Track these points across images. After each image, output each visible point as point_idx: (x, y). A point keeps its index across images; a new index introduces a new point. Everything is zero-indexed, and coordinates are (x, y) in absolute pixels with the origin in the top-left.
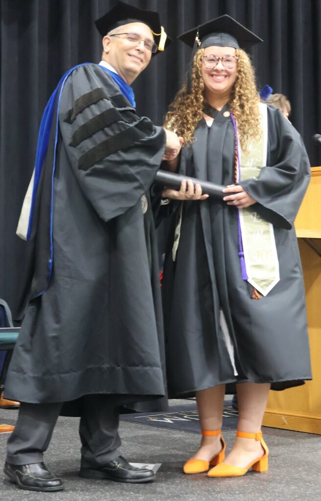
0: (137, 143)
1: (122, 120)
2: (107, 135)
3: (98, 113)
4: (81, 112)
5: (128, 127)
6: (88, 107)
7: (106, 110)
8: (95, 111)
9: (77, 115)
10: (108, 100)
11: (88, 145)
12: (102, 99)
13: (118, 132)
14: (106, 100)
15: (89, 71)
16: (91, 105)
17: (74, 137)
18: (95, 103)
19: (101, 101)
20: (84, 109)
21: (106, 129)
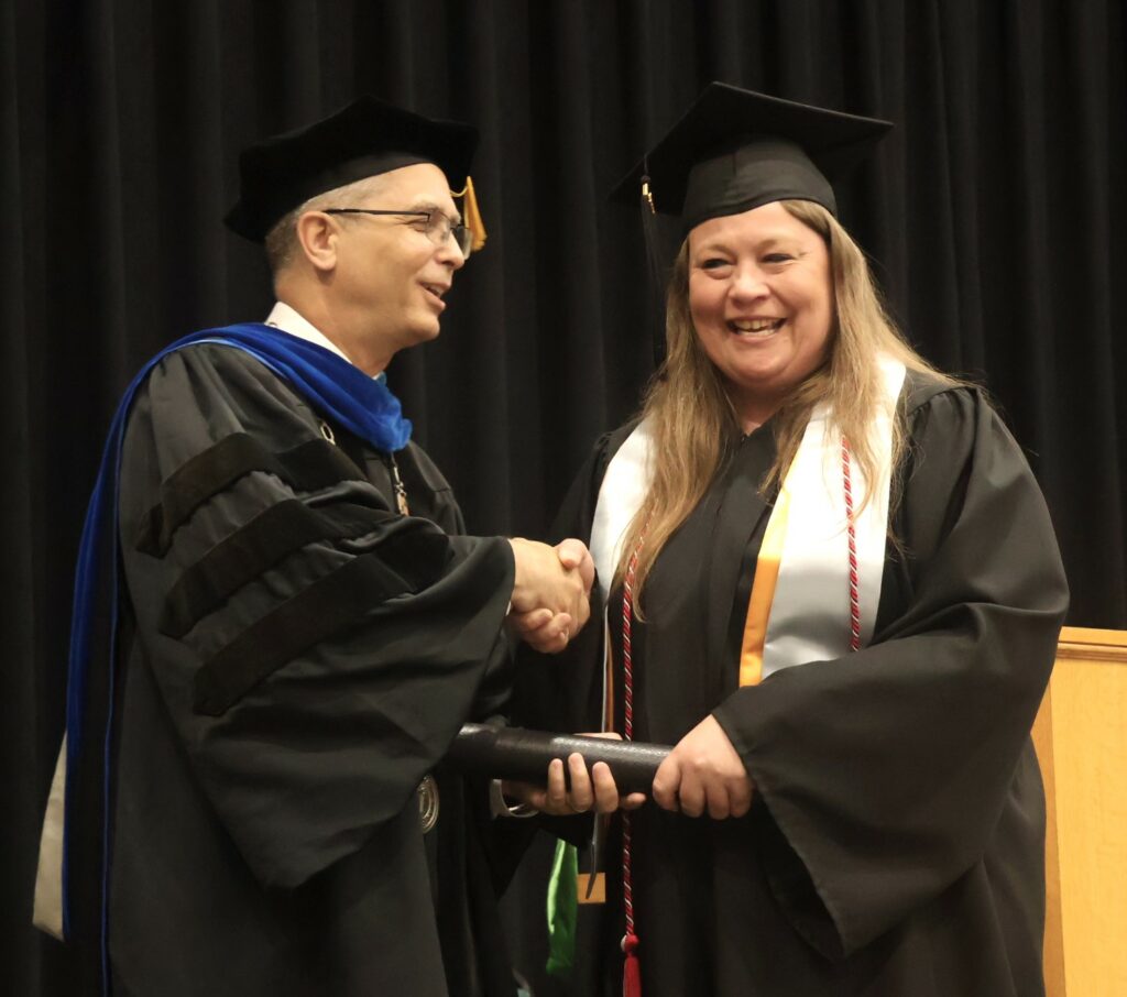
0: (378, 611)
1: (319, 540)
2: (273, 593)
3: (237, 522)
4: (187, 520)
5: (342, 564)
6: (206, 501)
7: (261, 511)
8: (228, 514)
9: (174, 530)
10: (268, 472)
11: (216, 631)
12: (247, 474)
13: (308, 582)
14: (261, 476)
15: (202, 373)
16: (214, 494)
17: (170, 608)
18: (227, 489)
19: (244, 481)
20: (193, 511)
21: (270, 575)
